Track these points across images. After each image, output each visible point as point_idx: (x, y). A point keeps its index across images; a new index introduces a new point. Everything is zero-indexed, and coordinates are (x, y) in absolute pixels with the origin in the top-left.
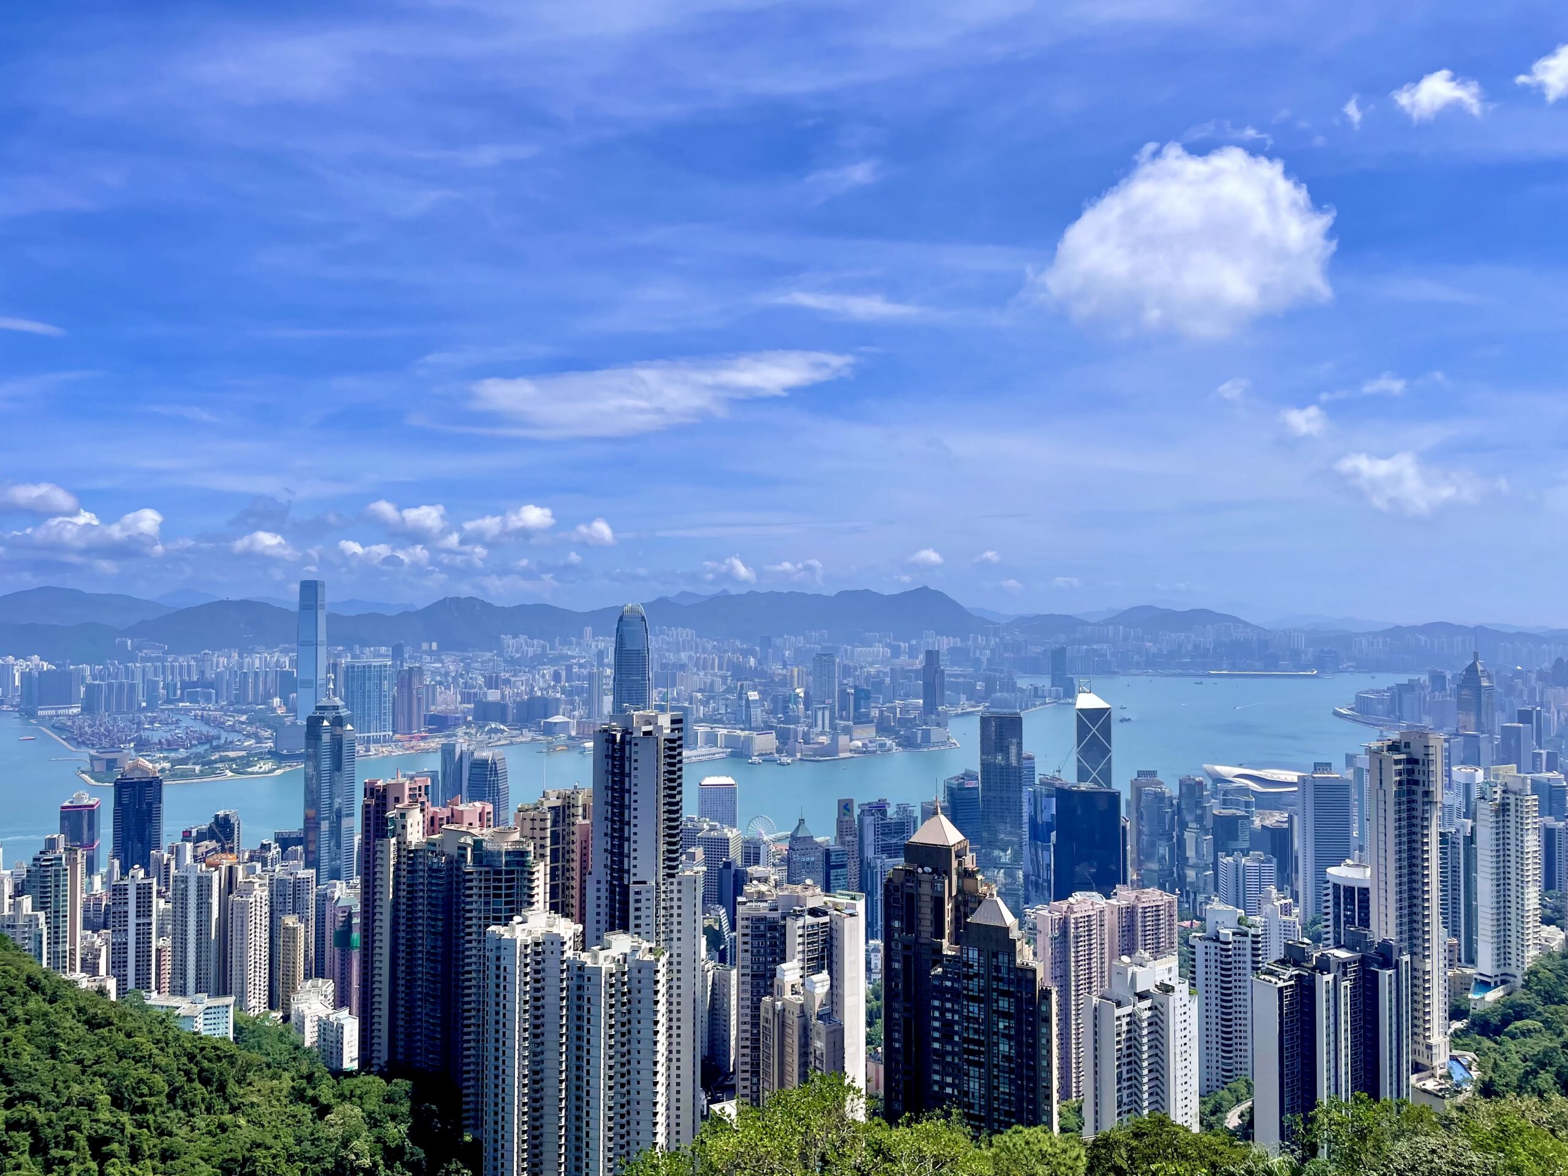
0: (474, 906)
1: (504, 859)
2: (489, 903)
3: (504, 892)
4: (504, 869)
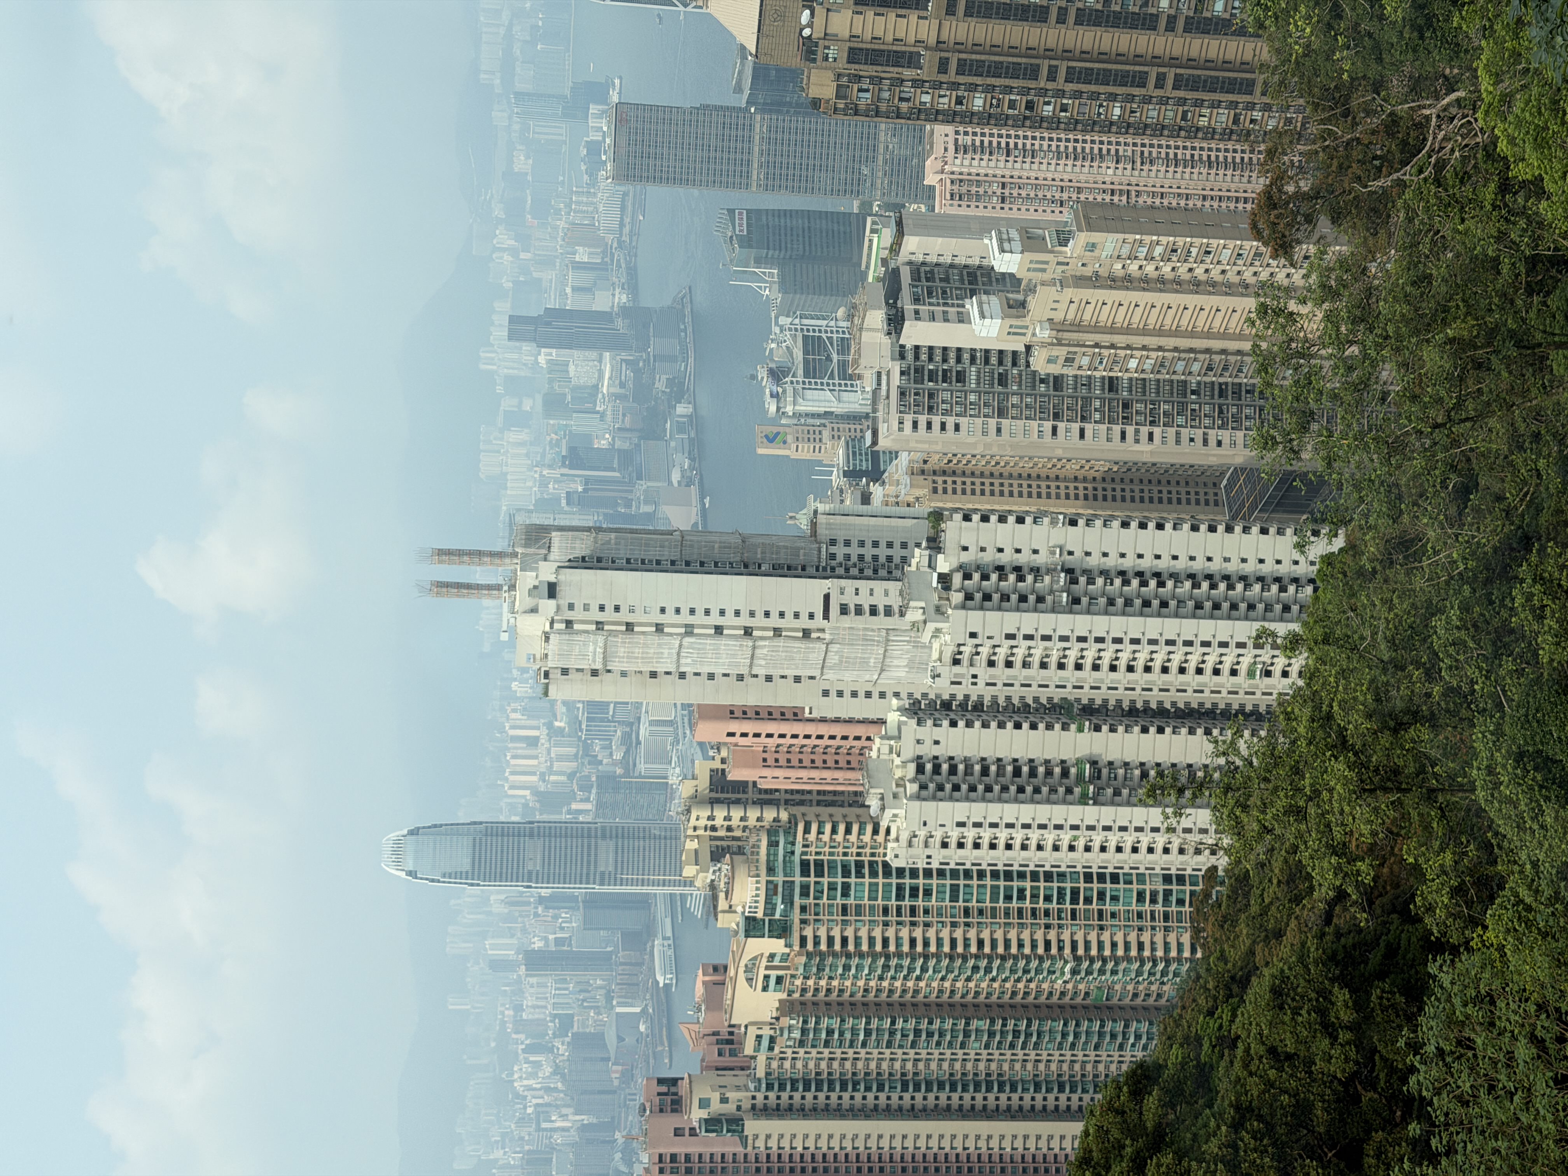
0: (863, 933)
1: (780, 879)
2: (858, 907)
3: (840, 880)
4: (798, 879)
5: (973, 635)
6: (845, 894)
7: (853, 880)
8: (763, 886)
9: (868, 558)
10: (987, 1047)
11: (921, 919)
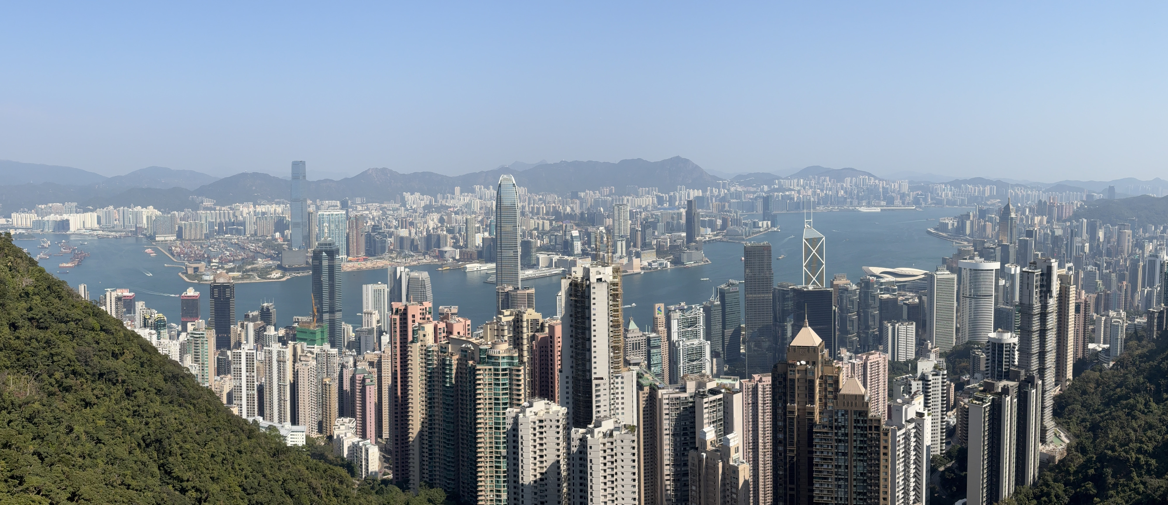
0: (482, 391)
1: (501, 361)
2: (491, 389)
3: (501, 382)
4: (501, 367)
5: (591, 447)
6: (495, 384)
7: (501, 387)
8: (498, 355)
9: (617, 391)
10: (444, 429)
11: (488, 412)
